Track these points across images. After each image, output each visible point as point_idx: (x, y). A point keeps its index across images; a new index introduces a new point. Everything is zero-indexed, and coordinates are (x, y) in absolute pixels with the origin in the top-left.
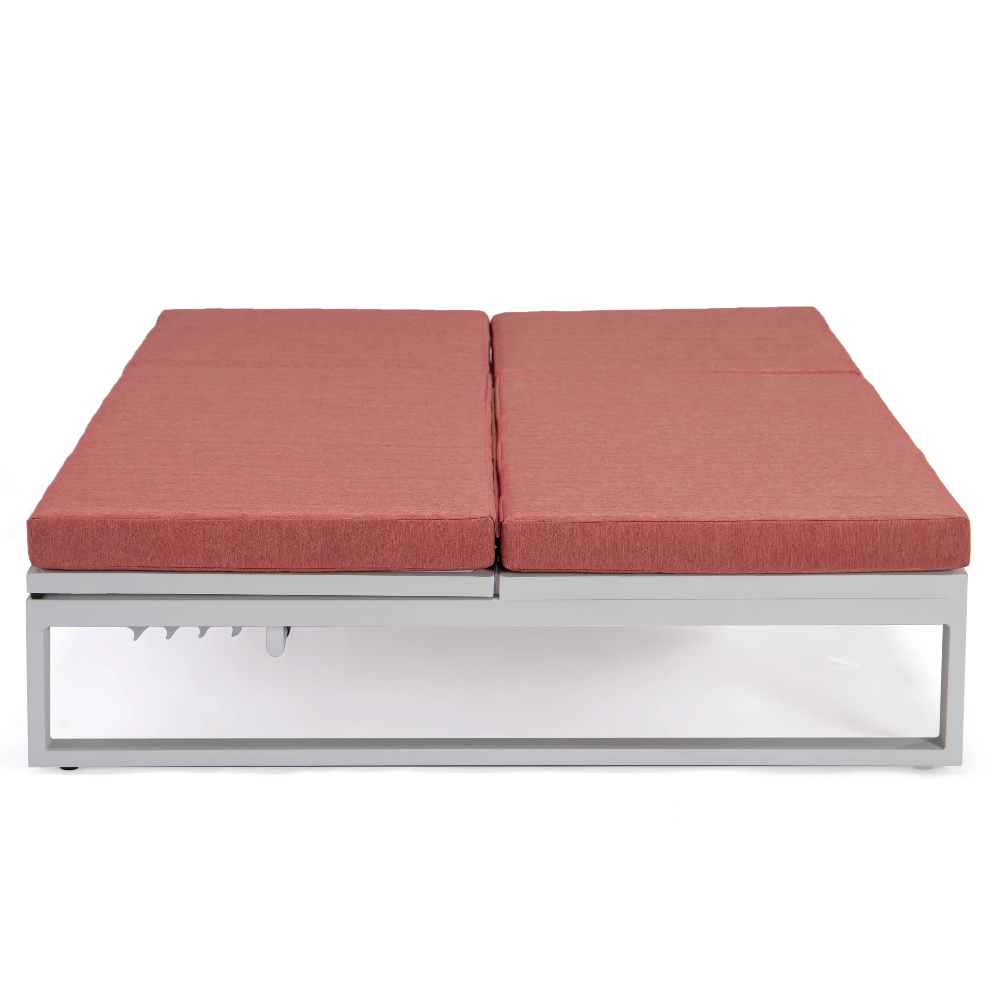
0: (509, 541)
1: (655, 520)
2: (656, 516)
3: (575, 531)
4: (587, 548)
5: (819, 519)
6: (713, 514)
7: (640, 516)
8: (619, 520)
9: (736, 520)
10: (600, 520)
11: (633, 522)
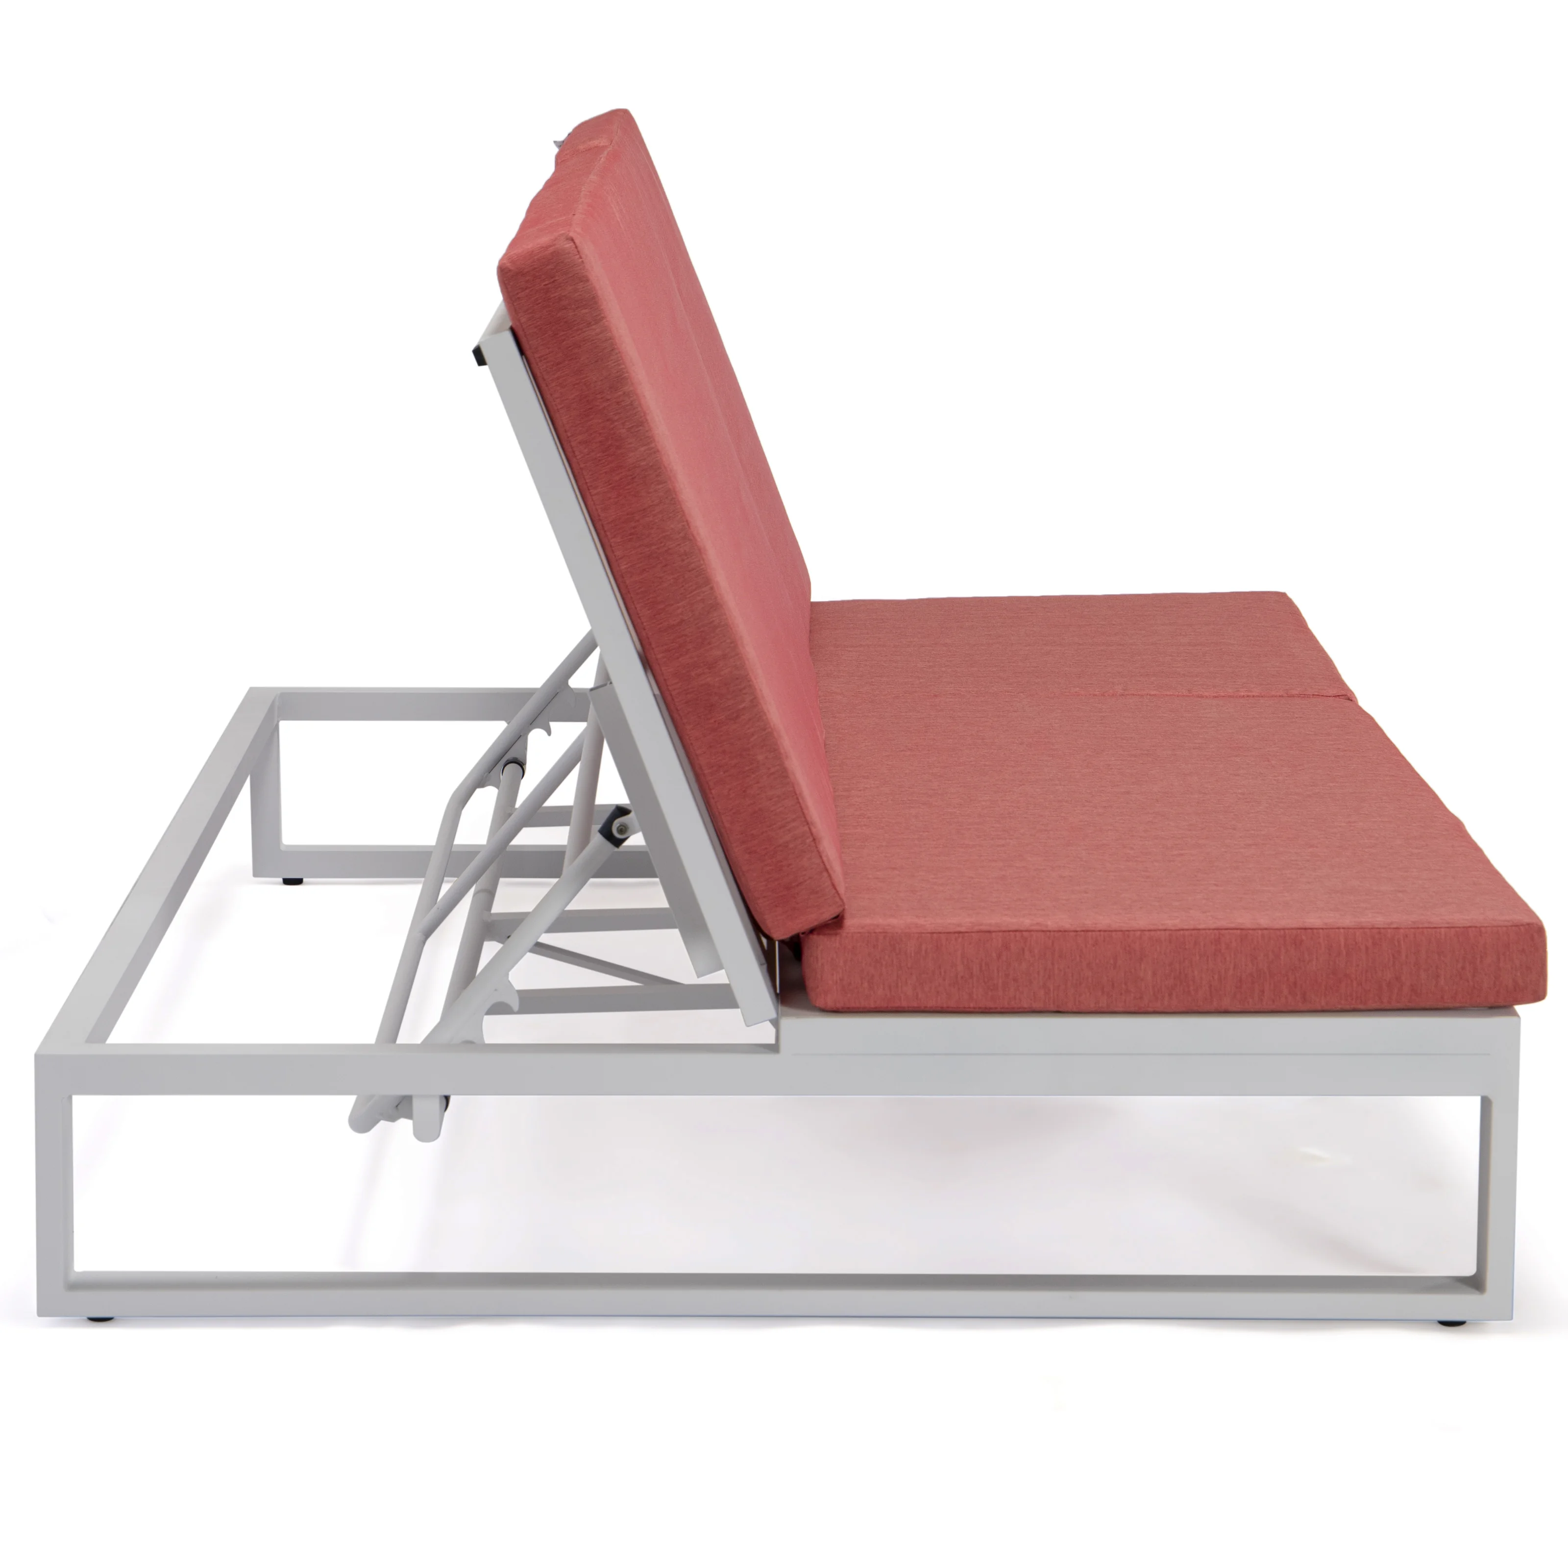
0: (820, 964)
1: (1049, 929)
2: (1051, 923)
3: (924, 947)
4: (943, 974)
5: (1307, 927)
6: (1141, 920)
7: (1026, 922)
8: (992, 929)
9: (1177, 928)
10: (963, 929)
11: (1015, 933)
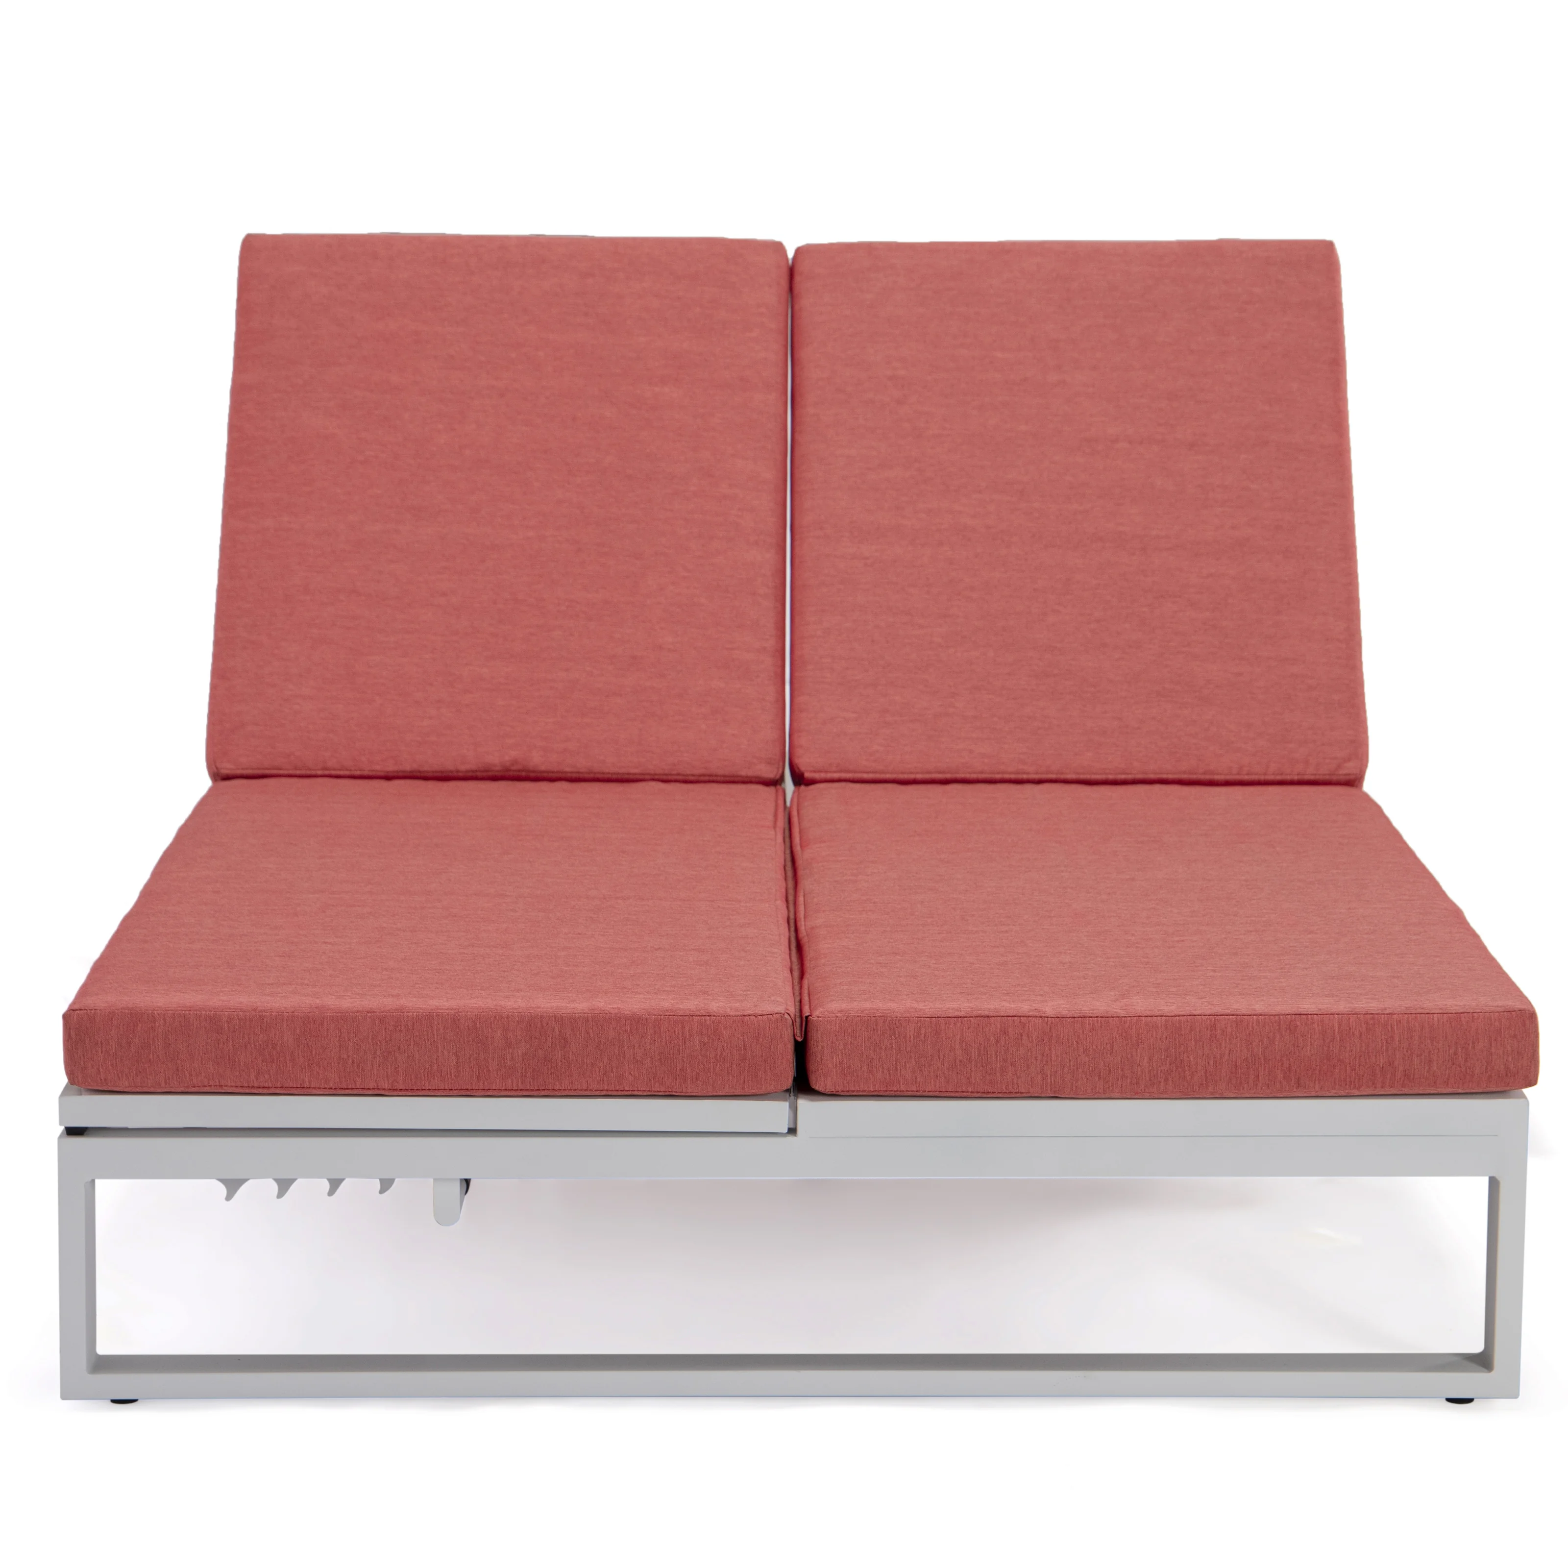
0: (820, 1047)
1: (1047, 1015)
2: (1049, 1009)
3: (923, 1031)
4: (942, 1057)
5: (1302, 1013)
6: (1140, 1004)
7: (1025, 1008)
8: (991, 1014)
9: (1173, 1015)
10: (962, 1014)
11: (1013, 1018)
